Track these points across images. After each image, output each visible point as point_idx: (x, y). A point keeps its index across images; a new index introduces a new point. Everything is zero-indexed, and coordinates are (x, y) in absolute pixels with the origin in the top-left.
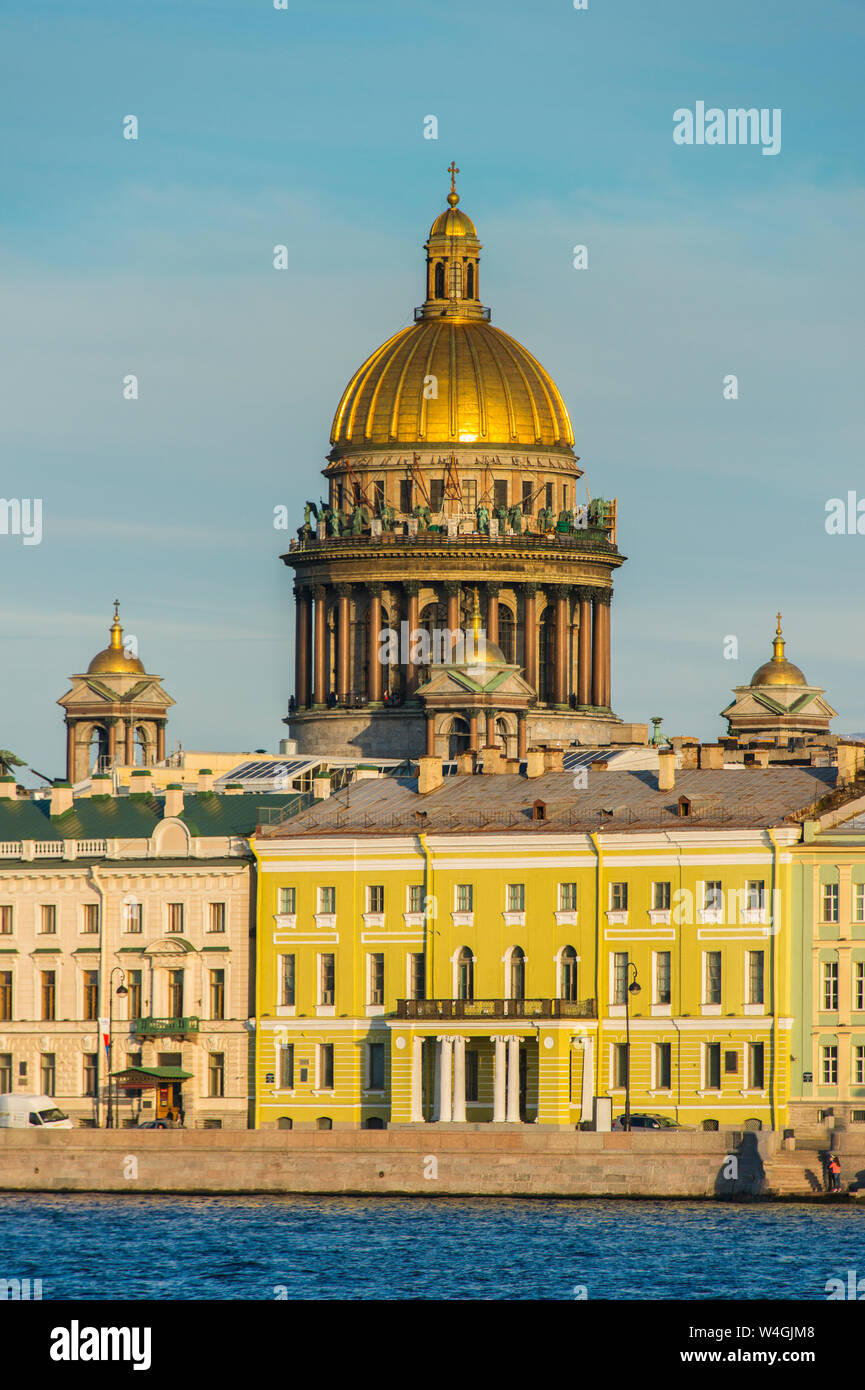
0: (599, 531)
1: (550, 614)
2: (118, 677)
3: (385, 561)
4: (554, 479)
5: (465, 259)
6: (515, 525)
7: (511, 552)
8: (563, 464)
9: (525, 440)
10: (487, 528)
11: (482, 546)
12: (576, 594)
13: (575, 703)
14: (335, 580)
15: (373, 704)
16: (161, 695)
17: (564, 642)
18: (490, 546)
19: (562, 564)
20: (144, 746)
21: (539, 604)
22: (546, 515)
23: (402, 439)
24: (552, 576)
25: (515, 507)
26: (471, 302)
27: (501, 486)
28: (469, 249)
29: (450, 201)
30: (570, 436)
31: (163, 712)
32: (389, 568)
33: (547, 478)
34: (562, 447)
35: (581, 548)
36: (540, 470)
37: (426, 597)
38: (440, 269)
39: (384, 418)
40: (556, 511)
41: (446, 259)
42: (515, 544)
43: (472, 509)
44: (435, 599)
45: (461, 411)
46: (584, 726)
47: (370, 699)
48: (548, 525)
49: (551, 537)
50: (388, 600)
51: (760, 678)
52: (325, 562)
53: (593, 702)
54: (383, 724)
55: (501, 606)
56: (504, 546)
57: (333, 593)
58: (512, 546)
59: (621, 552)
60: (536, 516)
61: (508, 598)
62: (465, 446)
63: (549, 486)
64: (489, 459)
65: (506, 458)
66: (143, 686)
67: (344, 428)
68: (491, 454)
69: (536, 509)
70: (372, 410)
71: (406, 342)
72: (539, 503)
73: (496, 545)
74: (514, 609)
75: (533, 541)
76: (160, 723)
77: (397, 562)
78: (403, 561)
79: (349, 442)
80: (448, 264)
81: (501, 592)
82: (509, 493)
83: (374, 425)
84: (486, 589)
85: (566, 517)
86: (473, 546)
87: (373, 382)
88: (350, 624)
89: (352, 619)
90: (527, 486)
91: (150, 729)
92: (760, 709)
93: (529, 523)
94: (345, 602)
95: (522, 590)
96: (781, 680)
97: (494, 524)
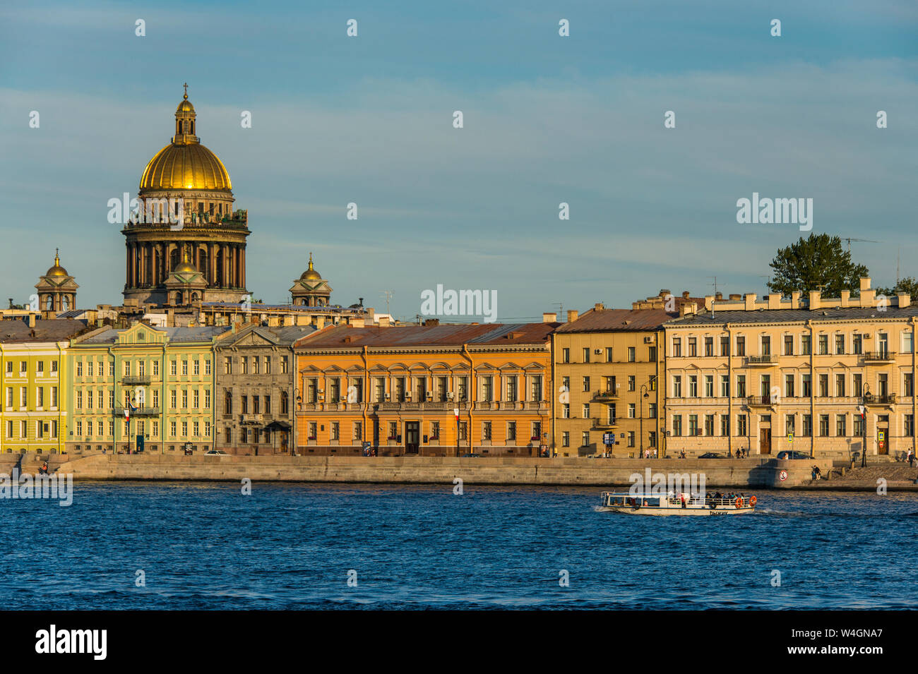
0: (239, 222)
1: (220, 253)
2: (57, 277)
3: (156, 233)
4: (222, 202)
5: (190, 119)
6: (207, 220)
7: (204, 230)
8: (226, 196)
9: (210, 187)
10: (195, 220)
11: (193, 227)
12: (230, 245)
13: (231, 287)
14: (139, 240)
15: (153, 287)
16: (74, 284)
17: (226, 264)
18: (196, 227)
19: (224, 234)
20: (68, 303)
21: (216, 249)
22: (219, 216)
23: (164, 187)
24: (220, 239)
25: (206, 213)
26: (192, 135)
27: (201, 205)
28: (192, 116)
29: (184, 97)
30: (230, 185)
31: (75, 290)
32: (158, 236)
33: (219, 202)
34: (227, 190)
35: (232, 228)
36: (217, 199)
37: (172, 247)
38: (180, 123)
39: (157, 180)
40: (223, 214)
41: (183, 119)
42: (206, 227)
43: (190, 213)
44: (176, 248)
45: (186, 177)
46: (233, 295)
47: (151, 285)
48: (219, 219)
49: (220, 224)
50: (159, 248)
51: (304, 276)
52: (136, 233)
53: (238, 286)
54: (156, 294)
55: (201, 250)
56: (201, 227)
57: (138, 245)
58: (204, 228)
59: (249, 230)
60: (215, 216)
61: (204, 247)
62: (187, 190)
63: (220, 205)
64: (197, 195)
65: (203, 195)
66: (66, 281)
67: (144, 183)
68: (197, 193)
69: (215, 214)
70: (153, 177)
71: (168, 150)
72: (216, 210)
73: (198, 227)
74: (206, 251)
75: (213, 225)
76: (74, 295)
77: (161, 233)
78: (163, 233)
79: (145, 188)
80: (183, 122)
81: (201, 245)
82: (204, 207)
83: (154, 182)
84: (195, 244)
85: (227, 216)
86: (190, 228)
87: (154, 166)
88: (144, 257)
89: (146, 255)
90: (212, 205)
91: (70, 297)
92: (303, 288)
93: (212, 219)
94: (143, 249)
95: (209, 244)
96: (311, 278)
97: (198, 219)
